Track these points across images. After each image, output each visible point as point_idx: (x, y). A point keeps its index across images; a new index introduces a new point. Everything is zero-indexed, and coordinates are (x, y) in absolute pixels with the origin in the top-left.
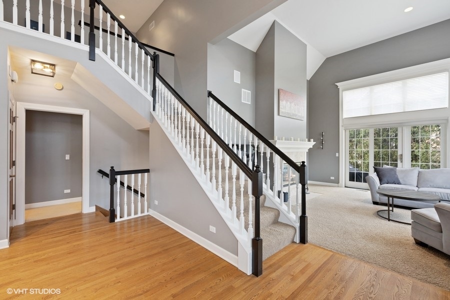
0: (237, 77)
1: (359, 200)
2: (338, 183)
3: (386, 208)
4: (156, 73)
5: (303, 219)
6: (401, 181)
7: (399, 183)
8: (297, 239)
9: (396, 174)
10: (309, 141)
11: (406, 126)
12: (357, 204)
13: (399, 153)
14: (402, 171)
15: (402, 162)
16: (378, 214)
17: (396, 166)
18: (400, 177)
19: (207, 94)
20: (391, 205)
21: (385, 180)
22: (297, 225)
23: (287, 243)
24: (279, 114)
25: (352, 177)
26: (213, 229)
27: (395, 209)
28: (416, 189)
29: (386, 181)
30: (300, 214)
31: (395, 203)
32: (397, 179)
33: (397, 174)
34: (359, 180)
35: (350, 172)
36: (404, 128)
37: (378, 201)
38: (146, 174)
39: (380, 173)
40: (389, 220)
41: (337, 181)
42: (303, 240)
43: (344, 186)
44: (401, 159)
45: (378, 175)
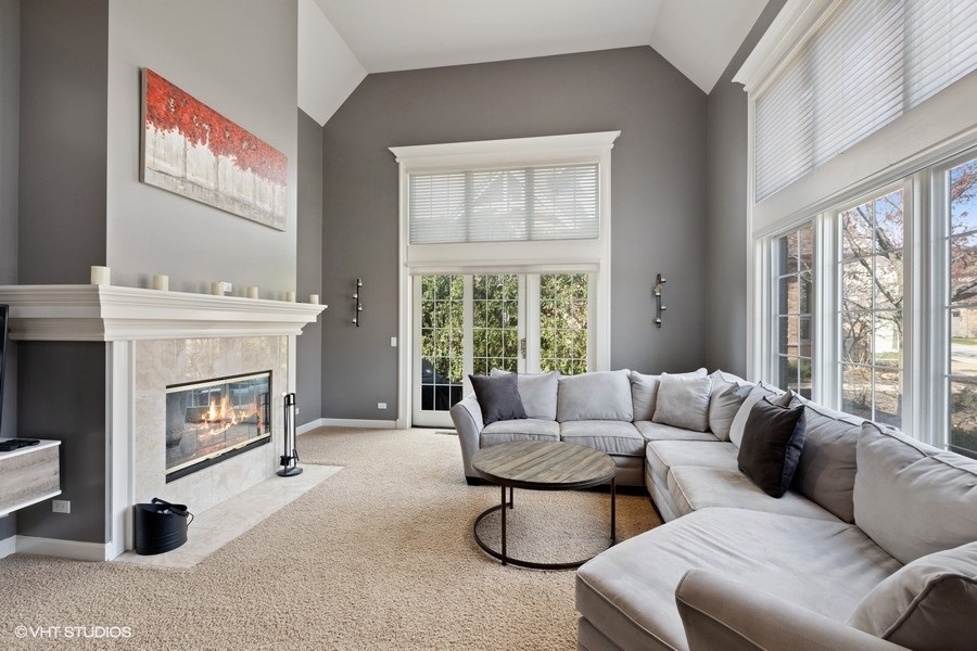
2: (395, 417)
6: (527, 408)
7: (523, 416)
9: (516, 392)
10: (305, 300)
11: (533, 273)
13: (520, 337)
14: (526, 384)
15: (525, 357)
17: (515, 370)
18: (525, 399)
21: (495, 411)
24: (140, 178)
25: (428, 399)
29: (497, 414)
32: (519, 404)
33: (519, 390)
34: (442, 404)
35: (423, 387)
36: (530, 277)
39: (484, 392)
40: (505, 560)
41: (392, 414)
43: (409, 424)
44: (524, 349)
45: (481, 398)
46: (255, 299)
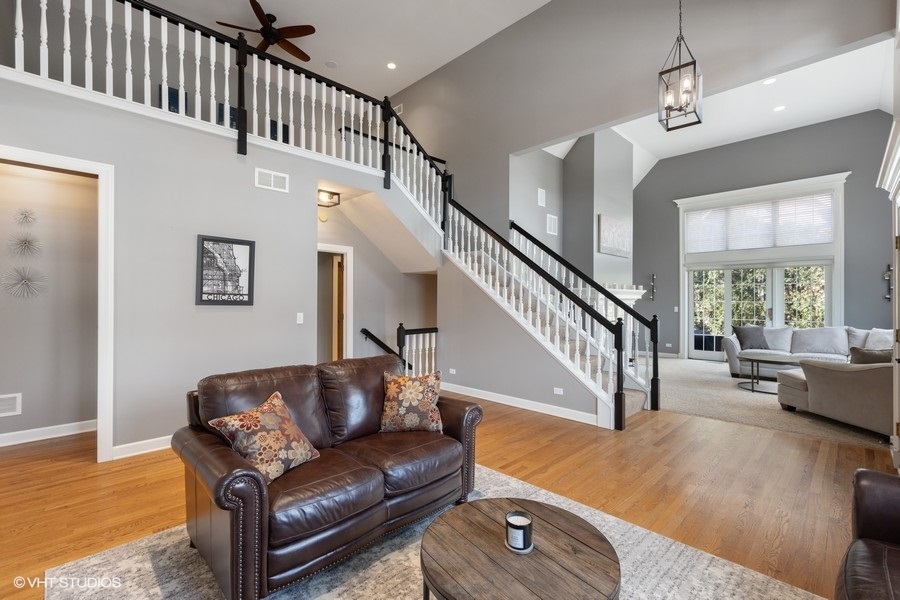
0: (541, 195)
1: (712, 373)
2: (678, 352)
3: (750, 381)
4: (448, 198)
5: (655, 382)
6: (769, 344)
7: (767, 348)
8: (648, 406)
9: (762, 336)
10: (637, 288)
11: (778, 267)
12: (710, 377)
13: (768, 307)
14: (771, 332)
15: (771, 319)
16: (740, 386)
17: (763, 324)
18: (768, 339)
19: (508, 225)
20: (755, 378)
21: (748, 343)
22: (649, 389)
23: (638, 410)
24: (599, 251)
25: (699, 344)
26: (559, 391)
27: (761, 382)
28: (789, 354)
29: (749, 345)
30: (651, 376)
31: (761, 374)
32: (765, 342)
33: (764, 335)
34: (709, 348)
35: (695, 337)
36: (775, 270)
37: (738, 372)
38: (434, 334)
39: (741, 334)
40: (753, 391)
41: (676, 350)
42: (655, 406)
43: (686, 357)
44: (771, 315)
45: (738, 337)
46: (624, 290)
